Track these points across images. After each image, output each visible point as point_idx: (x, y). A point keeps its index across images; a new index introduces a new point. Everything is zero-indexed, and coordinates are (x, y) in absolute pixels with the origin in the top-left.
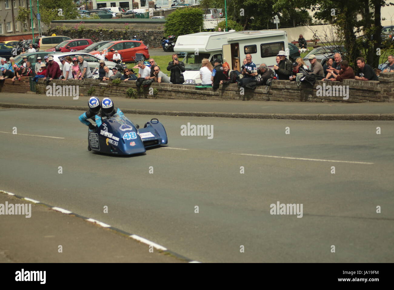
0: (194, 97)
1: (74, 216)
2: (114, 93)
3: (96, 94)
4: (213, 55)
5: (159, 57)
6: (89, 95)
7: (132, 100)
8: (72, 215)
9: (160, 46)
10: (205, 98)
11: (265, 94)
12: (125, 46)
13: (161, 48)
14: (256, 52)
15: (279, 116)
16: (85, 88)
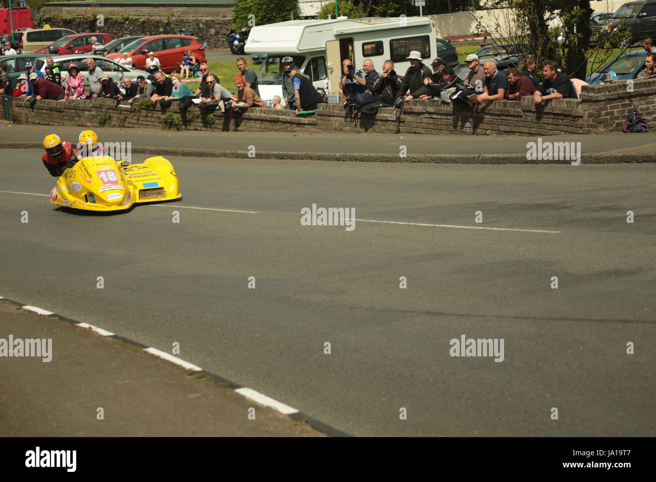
0: (275, 127)
1: (57, 318)
2: (142, 122)
3: (113, 123)
4: (310, 58)
5: (222, 63)
6: (102, 125)
7: (172, 134)
8: (54, 318)
9: (226, 45)
10: (293, 130)
11: (393, 121)
12: (165, 45)
13: (227, 48)
14: (382, 54)
15: (414, 158)
16: (94, 113)
